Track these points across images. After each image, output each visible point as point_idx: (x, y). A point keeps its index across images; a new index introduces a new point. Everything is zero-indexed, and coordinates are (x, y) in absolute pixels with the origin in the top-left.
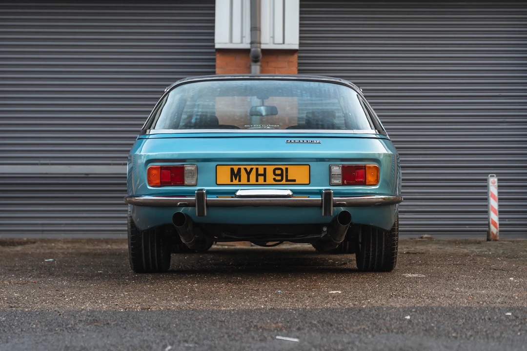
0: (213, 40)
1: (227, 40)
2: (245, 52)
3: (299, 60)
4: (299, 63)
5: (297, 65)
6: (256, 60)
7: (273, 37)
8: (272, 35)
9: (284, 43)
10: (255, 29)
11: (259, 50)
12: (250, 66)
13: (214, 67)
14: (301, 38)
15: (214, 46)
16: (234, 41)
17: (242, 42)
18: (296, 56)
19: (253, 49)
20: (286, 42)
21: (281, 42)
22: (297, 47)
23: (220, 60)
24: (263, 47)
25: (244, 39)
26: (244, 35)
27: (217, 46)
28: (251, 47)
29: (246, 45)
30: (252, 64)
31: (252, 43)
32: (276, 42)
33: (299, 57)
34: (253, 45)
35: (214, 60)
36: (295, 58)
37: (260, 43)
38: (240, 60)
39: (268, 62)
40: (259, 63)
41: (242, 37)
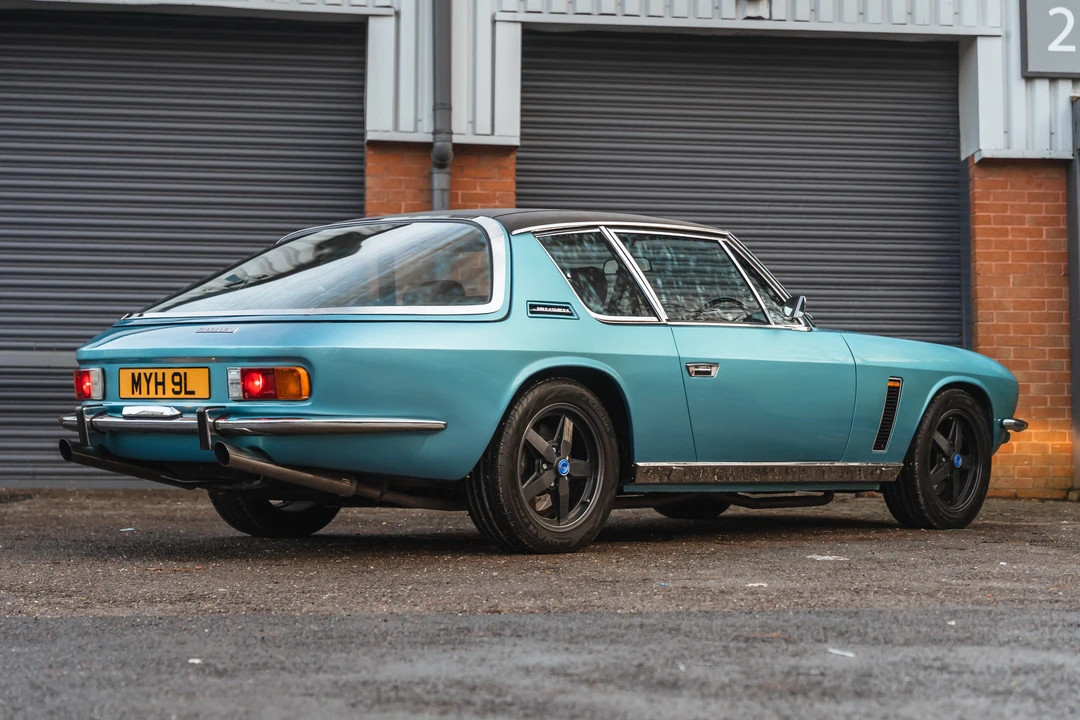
0: (362, 124)
1: (389, 125)
2: (422, 148)
3: (517, 164)
4: (518, 171)
5: (514, 173)
6: (441, 164)
7: (473, 122)
8: (470, 120)
9: (493, 133)
10: (443, 106)
11: (450, 146)
12: (431, 174)
13: (361, 173)
14: (524, 124)
15: (362, 135)
16: (401, 128)
17: (416, 131)
18: (513, 157)
19: (438, 144)
20: (496, 133)
21: (489, 132)
22: (516, 142)
23: (373, 163)
24: (456, 139)
25: (420, 124)
26: (420, 118)
27: (370, 136)
28: (434, 139)
29: (424, 135)
30: (435, 170)
31: (435, 133)
32: (478, 132)
33: (518, 159)
34: (438, 136)
35: (361, 160)
36: (510, 163)
37: (451, 133)
38: (410, 163)
39: (461, 167)
40: (448, 170)
41: (417, 120)
